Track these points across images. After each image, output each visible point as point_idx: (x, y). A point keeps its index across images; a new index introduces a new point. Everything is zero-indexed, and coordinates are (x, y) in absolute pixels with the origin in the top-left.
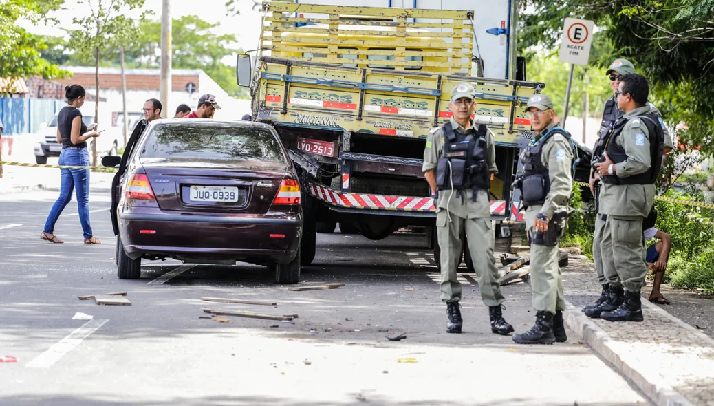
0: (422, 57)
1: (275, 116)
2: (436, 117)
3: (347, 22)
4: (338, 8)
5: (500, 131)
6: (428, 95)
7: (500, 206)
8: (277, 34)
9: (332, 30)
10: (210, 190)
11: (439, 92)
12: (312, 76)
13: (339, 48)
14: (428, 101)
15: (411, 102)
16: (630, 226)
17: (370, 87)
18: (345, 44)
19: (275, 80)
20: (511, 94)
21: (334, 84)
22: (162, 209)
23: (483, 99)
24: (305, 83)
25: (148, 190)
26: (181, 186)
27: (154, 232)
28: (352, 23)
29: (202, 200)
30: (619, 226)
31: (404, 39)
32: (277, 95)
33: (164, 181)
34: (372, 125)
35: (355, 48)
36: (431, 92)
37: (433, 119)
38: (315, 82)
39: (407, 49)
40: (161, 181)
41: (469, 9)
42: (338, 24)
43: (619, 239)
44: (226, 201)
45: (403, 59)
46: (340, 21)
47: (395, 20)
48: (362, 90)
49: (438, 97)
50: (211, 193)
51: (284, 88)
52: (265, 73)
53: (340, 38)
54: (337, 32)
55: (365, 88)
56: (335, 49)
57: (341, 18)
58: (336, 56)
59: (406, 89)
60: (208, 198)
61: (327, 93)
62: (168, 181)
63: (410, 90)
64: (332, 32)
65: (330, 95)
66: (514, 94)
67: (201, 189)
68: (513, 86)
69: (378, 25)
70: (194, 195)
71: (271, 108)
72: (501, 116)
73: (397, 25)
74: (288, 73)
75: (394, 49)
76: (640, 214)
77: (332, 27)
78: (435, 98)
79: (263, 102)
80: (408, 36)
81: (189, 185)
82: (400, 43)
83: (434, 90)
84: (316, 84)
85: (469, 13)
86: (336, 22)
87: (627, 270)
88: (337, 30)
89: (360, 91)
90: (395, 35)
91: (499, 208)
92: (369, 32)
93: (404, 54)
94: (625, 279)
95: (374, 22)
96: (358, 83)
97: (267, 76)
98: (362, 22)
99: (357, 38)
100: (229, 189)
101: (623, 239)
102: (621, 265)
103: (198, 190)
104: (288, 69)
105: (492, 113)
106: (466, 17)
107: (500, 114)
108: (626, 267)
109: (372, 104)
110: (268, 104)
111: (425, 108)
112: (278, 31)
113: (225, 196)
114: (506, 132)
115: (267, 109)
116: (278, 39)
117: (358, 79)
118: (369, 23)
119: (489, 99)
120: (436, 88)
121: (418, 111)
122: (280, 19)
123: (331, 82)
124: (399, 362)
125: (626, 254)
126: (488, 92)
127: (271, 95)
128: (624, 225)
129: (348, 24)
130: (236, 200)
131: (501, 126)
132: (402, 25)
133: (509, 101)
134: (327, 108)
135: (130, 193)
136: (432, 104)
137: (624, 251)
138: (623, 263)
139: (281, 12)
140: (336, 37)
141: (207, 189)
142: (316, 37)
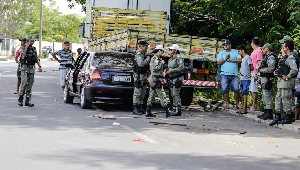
0: (148, 28)
1: (133, 50)
2: (190, 51)
3: (122, 14)
4: (119, 10)
5: (212, 57)
6: (187, 43)
7: (213, 83)
8: (97, 18)
9: (117, 17)
10: (122, 77)
11: (191, 42)
12: (146, 36)
13: (119, 24)
14: (187, 46)
15: (181, 46)
16: (289, 92)
17: (167, 40)
18: (122, 22)
19: (133, 37)
20: (216, 43)
21: (154, 39)
22: (104, 84)
23: (206, 45)
24: (144, 39)
25: (99, 77)
26: (111, 75)
27: (102, 92)
28: (124, 15)
29: (119, 81)
30: (285, 92)
31: (142, 21)
32: (134, 43)
33: (105, 74)
34: (168, 54)
35: (124, 24)
36: (188, 43)
37: (189, 52)
38: (148, 38)
39: (143, 25)
40: (104, 74)
41: (165, 11)
42: (119, 15)
43: (285, 96)
44: (127, 81)
45: (142, 28)
46: (119, 14)
47: (139, 14)
48: (164, 41)
49: (191, 44)
50: (122, 78)
51: (136, 40)
52: (130, 35)
53: (119, 20)
54: (118, 18)
55: (165, 40)
56: (118, 24)
57: (120, 13)
58: (118, 27)
59: (180, 41)
60: (121, 80)
61: (152, 42)
62: (107, 74)
63: (181, 42)
64: (116, 18)
65: (153, 43)
66: (217, 43)
67: (118, 77)
68: (216, 41)
69: (133, 16)
70: (116, 79)
71: (132, 47)
72: (212, 51)
73: (140, 16)
74: (138, 35)
75: (138, 25)
76: (292, 88)
77: (116, 16)
78: (190, 45)
79: (129, 45)
80: (144, 20)
81: (114, 75)
82: (141, 23)
83: (189, 42)
84: (148, 39)
85: (165, 12)
86: (118, 15)
87: (288, 106)
88: (118, 17)
89: (163, 42)
90: (139, 20)
91: (213, 84)
92: (130, 19)
93: (142, 27)
94: (286, 110)
95: (132, 15)
96: (163, 39)
97: (131, 36)
98: (127, 15)
99: (125, 21)
100: (128, 77)
101: (286, 96)
102: (285, 105)
103: (117, 77)
104: (138, 33)
105: (209, 50)
106: (164, 14)
107: (212, 50)
108: (287, 105)
109: (167, 46)
110: (131, 46)
111: (186, 48)
112: (97, 17)
113: (127, 79)
114: (214, 57)
115: (130, 48)
116: (97, 20)
117: (162, 37)
118: (130, 15)
119: (208, 45)
120: (190, 41)
121: (183, 49)
122: (98, 13)
123: (153, 38)
124: (269, 142)
125: (287, 101)
126: (208, 43)
127: (132, 43)
128: (287, 92)
129: (122, 15)
130: (131, 81)
131: (212, 55)
132: (142, 16)
133: (215, 46)
134: (152, 48)
135: (92, 78)
136: (188, 47)
137: (286, 100)
138: (286, 104)
139: (98, 11)
140: (118, 20)
141: (120, 77)
142: (111, 20)
